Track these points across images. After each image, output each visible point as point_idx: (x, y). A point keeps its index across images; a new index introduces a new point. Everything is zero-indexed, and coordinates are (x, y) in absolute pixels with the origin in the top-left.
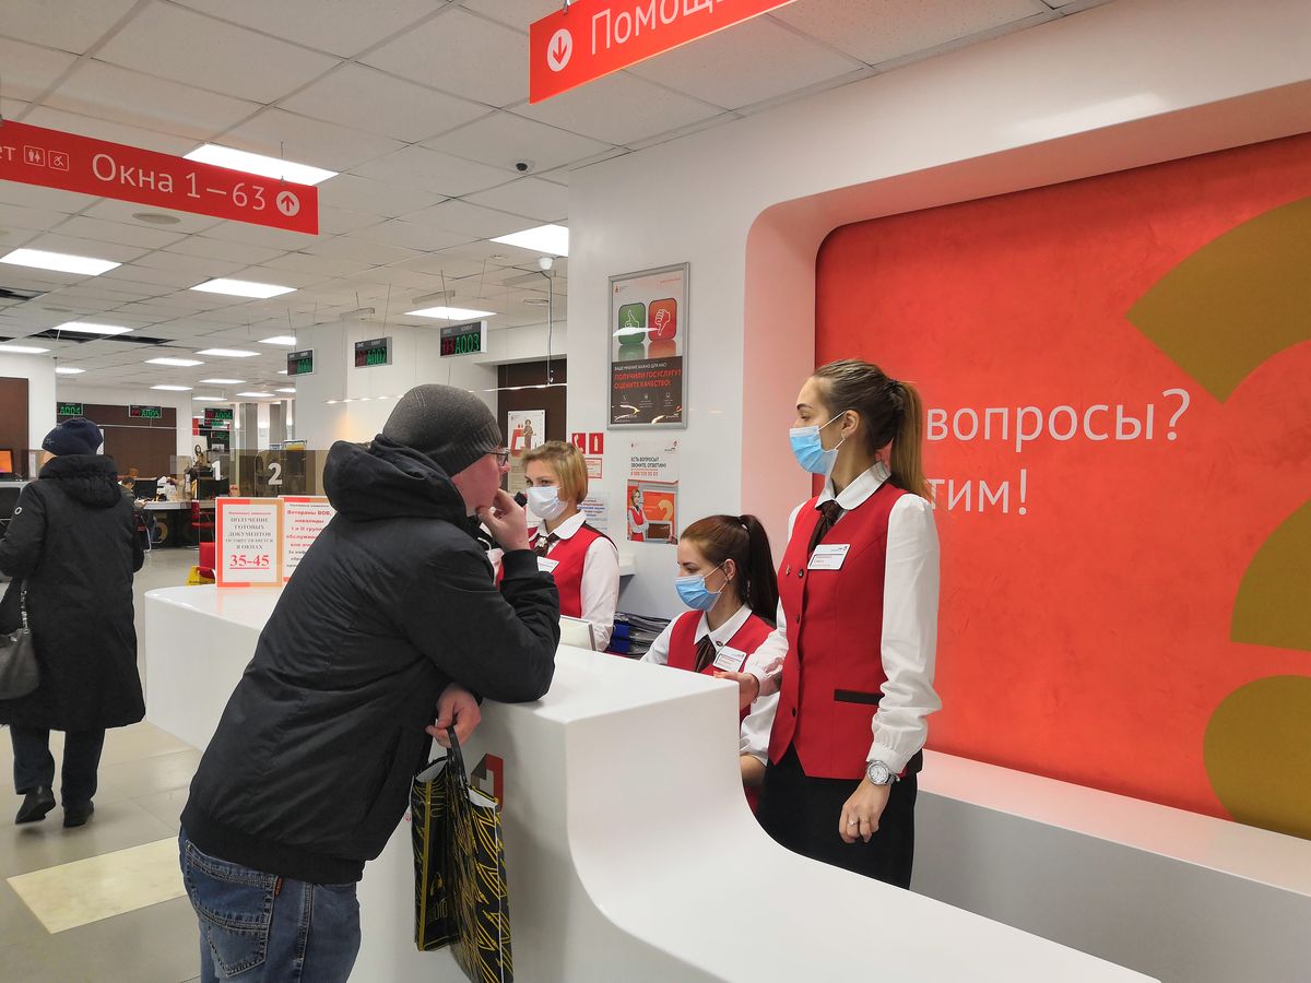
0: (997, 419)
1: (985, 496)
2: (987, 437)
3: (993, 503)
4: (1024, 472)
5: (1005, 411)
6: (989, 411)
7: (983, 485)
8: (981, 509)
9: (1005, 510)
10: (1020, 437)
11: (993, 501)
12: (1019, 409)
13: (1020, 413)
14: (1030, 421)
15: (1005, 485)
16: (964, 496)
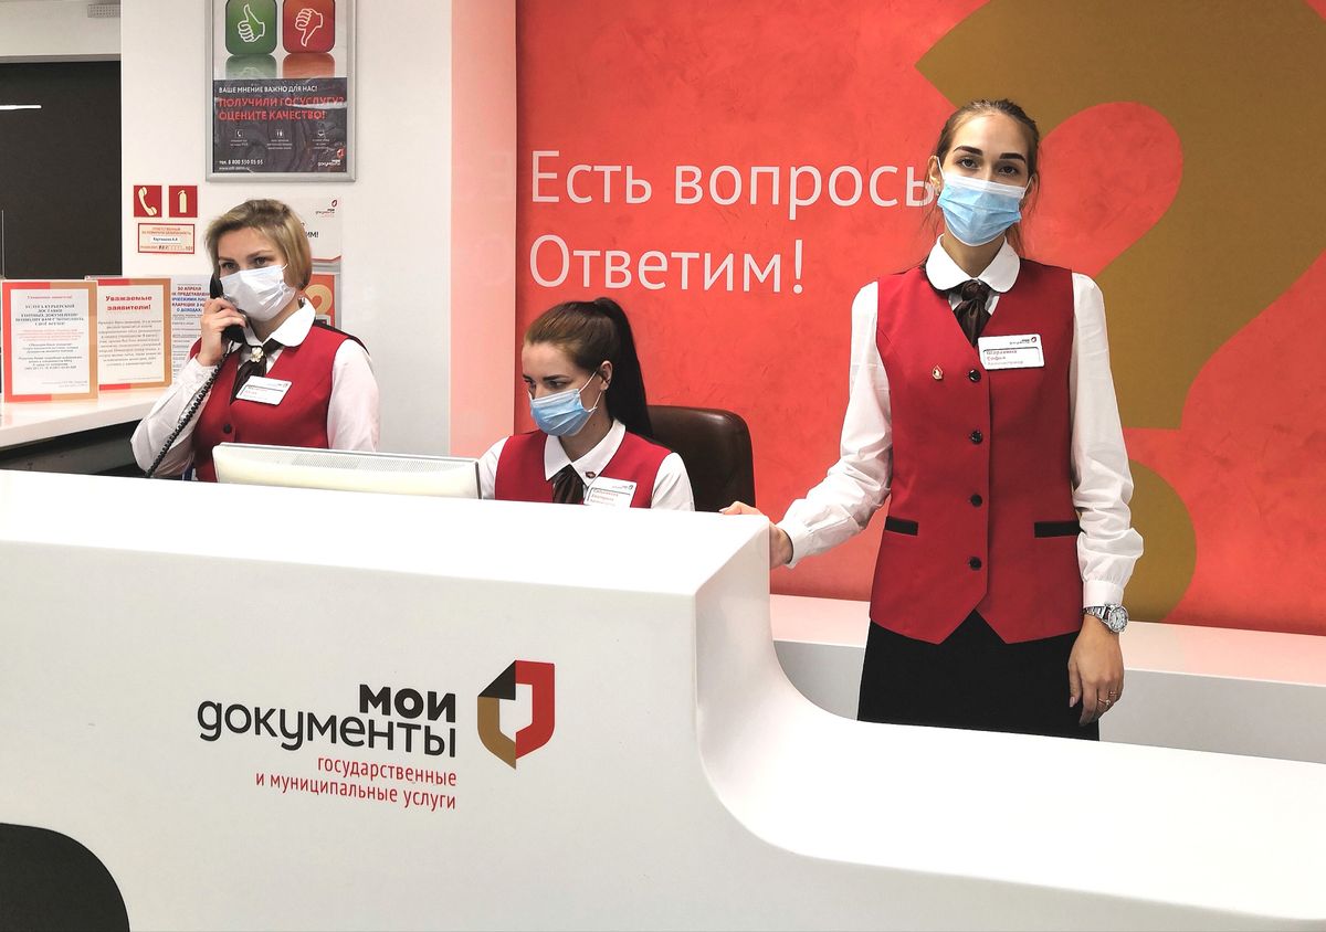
0: (765, 180)
1: (751, 271)
2: (753, 200)
3: (762, 281)
4: (799, 244)
5: (775, 171)
6: (755, 170)
7: (748, 258)
8: (747, 288)
9: (777, 288)
10: (794, 202)
11: (762, 278)
12: (793, 169)
13: (794, 173)
14: (806, 184)
15: (776, 259)
16: (725, 271)
